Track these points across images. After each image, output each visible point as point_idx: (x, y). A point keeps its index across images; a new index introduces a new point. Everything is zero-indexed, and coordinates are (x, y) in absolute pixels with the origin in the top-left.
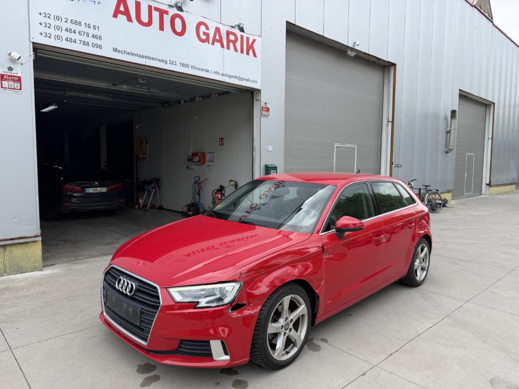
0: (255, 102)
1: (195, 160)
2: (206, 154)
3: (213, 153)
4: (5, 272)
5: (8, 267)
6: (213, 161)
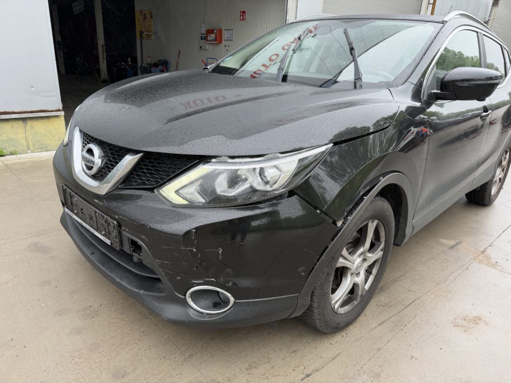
1: (209, 39)
2: (223, 31)
3: (232, 30)
4: (28, 149)
5: (31, 144)
6: (232, 40)
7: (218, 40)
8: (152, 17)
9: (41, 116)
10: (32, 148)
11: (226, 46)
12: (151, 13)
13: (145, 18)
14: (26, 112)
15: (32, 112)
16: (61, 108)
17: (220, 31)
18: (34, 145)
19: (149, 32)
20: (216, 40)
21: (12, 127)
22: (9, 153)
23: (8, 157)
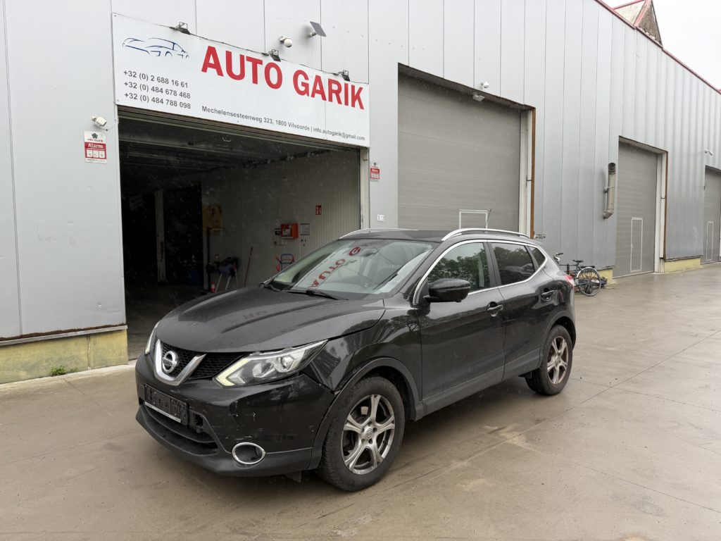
0: (362, 163)
1: (284, 233)
2: (299, 225)
3: (308, 224)
4: (89, 365)
5: (92, 360)
6: (308, 235)
7: (294, 234)
8: (221, 212)
9: (106, 331)
10: (92, 364)
11: (302, 241)
12: (220, 208)
13: (213, 214)
14: (91, 329)
15: (97, 328)
16: (125, 322)
17: (296, 226)
18: (94, 361)
19: (218, 227)
20: (291, 235)
21: (76, 344)
22: (69, 370)
23: (69, 375)
